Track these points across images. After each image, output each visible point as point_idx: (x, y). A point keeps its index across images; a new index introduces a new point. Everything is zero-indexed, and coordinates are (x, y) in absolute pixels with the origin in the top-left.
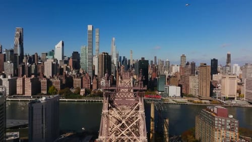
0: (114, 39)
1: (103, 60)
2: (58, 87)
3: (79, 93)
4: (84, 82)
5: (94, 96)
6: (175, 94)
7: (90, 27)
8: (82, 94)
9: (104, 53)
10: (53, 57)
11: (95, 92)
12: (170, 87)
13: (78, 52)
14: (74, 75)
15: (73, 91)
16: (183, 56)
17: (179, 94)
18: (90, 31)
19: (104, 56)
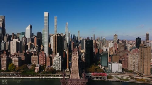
0: (67, 23)
1: (57, 40)
2: (17, 64)
3: (34, 70)
4: (40, 59)
5: (47, 73)
6: (118, 70)
7: (46, 14)
8: (36, 71)
9: (57, 35)
10: (25, 36)
11: (48, 69)
12: (113, 64)
13: (41, 33)
14: (35, 52)
15: (30, 67)
16: (116, 35)
17: (120, 71)
18: (46, 17)
19: (57, 37)
